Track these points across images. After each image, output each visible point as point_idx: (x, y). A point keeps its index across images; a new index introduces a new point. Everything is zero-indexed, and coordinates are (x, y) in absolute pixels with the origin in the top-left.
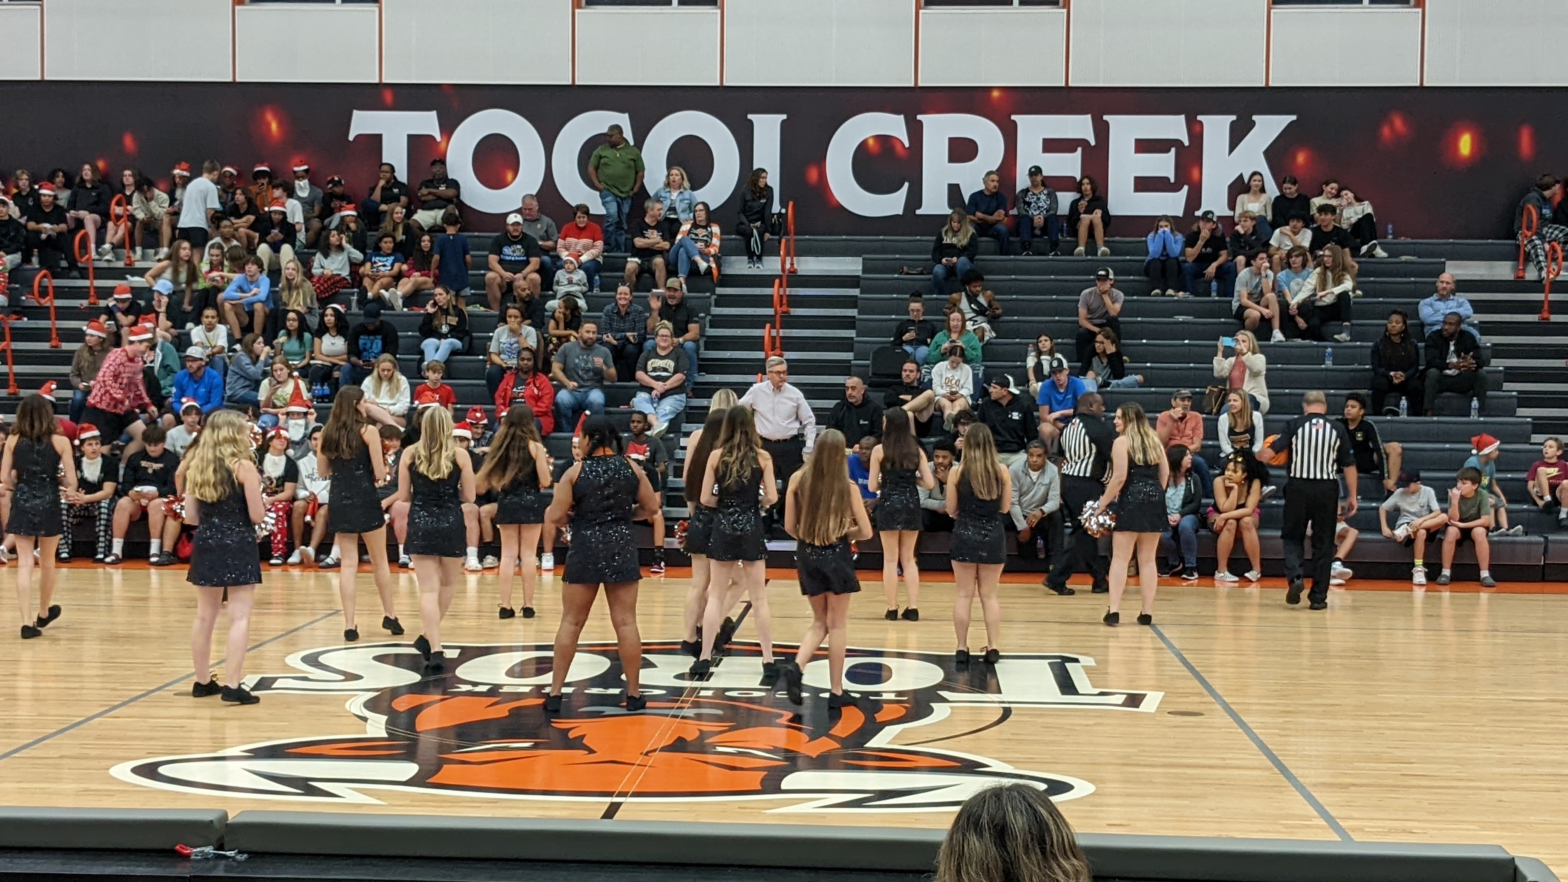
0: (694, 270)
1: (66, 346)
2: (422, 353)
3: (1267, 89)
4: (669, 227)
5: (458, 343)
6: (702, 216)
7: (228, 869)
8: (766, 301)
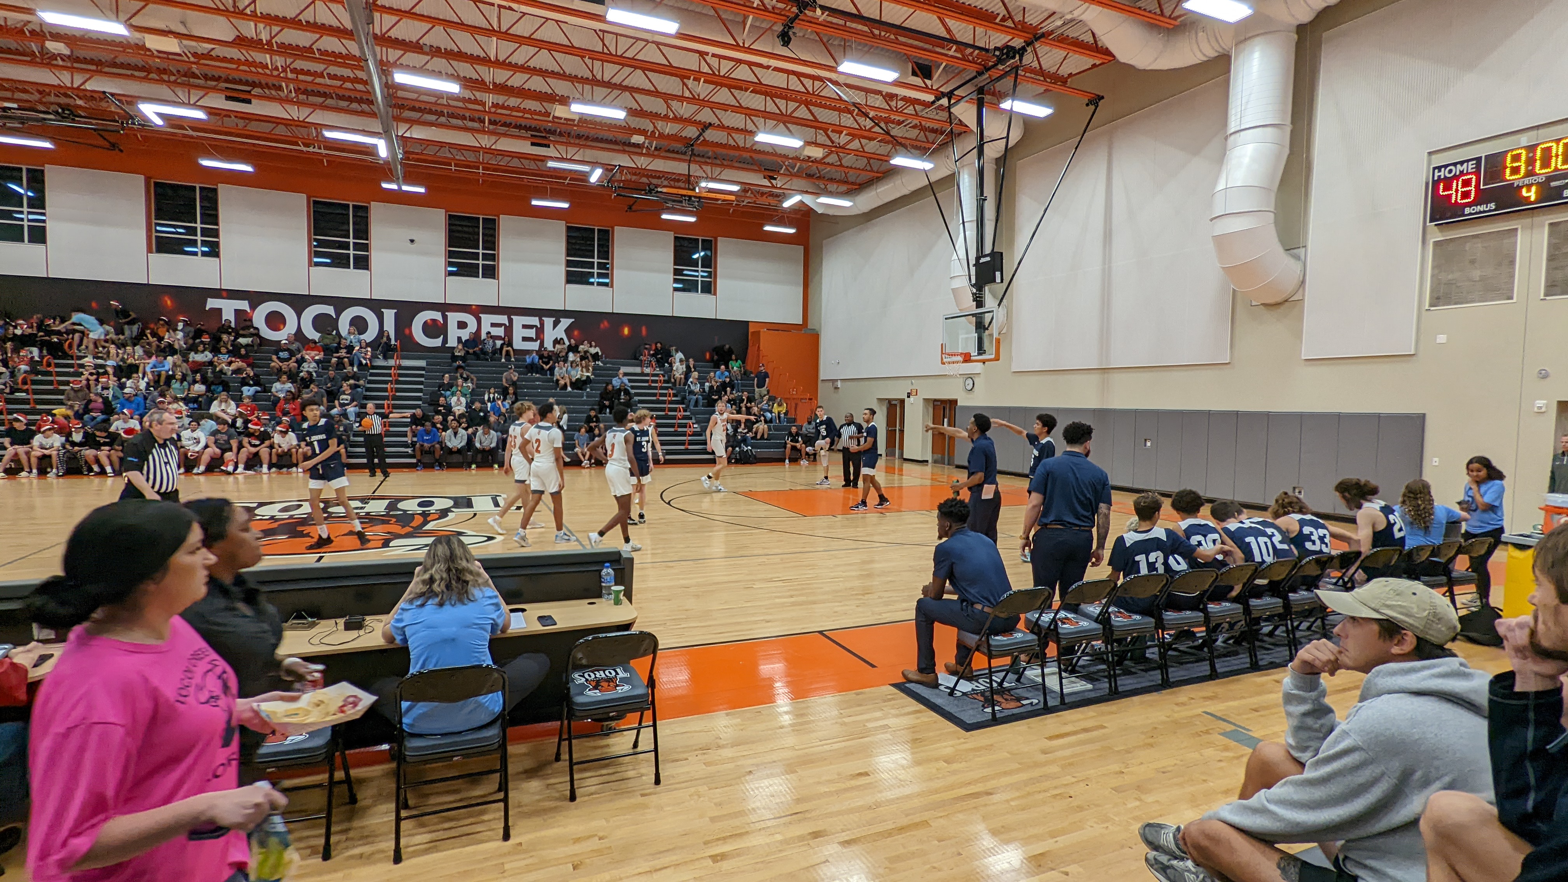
0: (360, 364)
2: (242, 392)
3: (565, 311)
4: (350, 349)
5: (258, 389)
6: (364, 344)
8: (389, 375)
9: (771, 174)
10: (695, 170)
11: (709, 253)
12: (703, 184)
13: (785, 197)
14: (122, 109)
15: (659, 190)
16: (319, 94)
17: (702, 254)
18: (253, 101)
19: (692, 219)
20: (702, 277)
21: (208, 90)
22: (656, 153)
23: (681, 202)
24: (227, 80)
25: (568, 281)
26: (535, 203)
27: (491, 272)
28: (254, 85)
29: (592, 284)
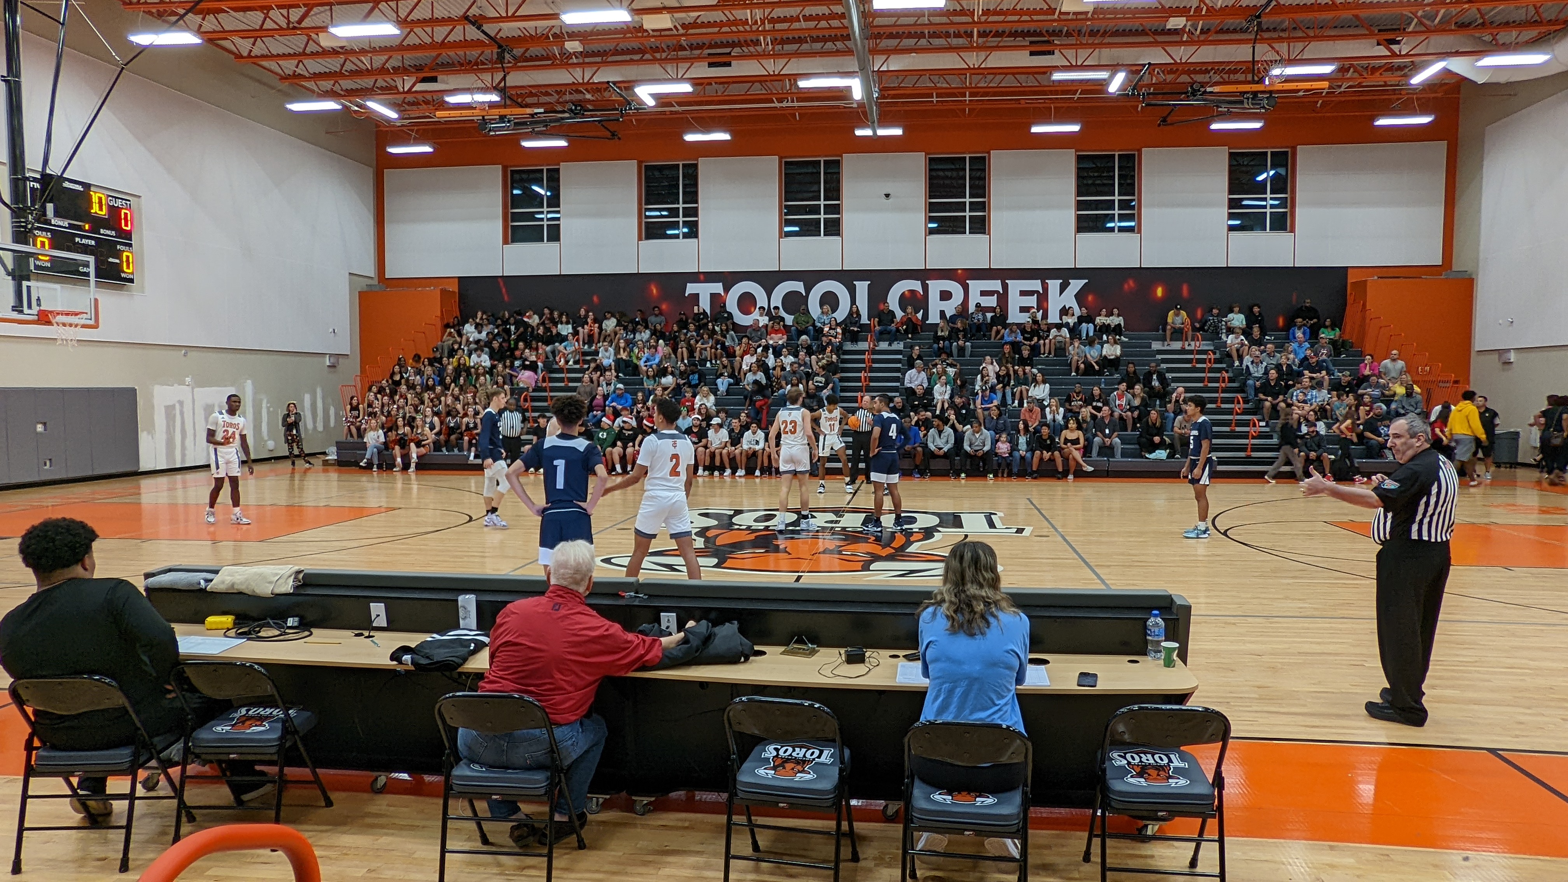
1: (571, 384)
2: (716, 385)
3: (1075, 269)
5: (731, 381)
6: (834, 325)
7: (639, 602)
8: (862, 361)
9: (1392, 37)
10: (1263, 52)
11: (1282, 171)
12: (1276, 72)
13: (1416, 68)
14: (621, 96)
15: (1209, 89)
16: (794, 41)
17: (1272, 173)
18: (733, 63)
19: (1257, 125)
20: (1272, 206)
21: (692, 60)
22: (1202, 38)
23: (1242, 102)
24: (711, 46)
25: (1080, 229)
26: (1035, 129)
27: (980, 226)
28: (733, 45)
29: (1112, 230)
